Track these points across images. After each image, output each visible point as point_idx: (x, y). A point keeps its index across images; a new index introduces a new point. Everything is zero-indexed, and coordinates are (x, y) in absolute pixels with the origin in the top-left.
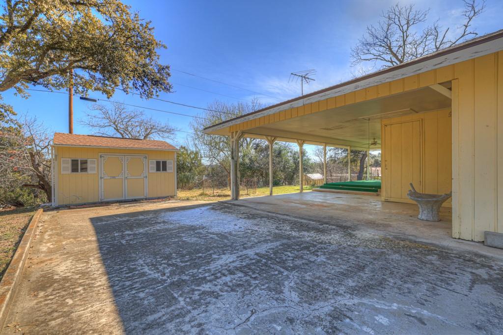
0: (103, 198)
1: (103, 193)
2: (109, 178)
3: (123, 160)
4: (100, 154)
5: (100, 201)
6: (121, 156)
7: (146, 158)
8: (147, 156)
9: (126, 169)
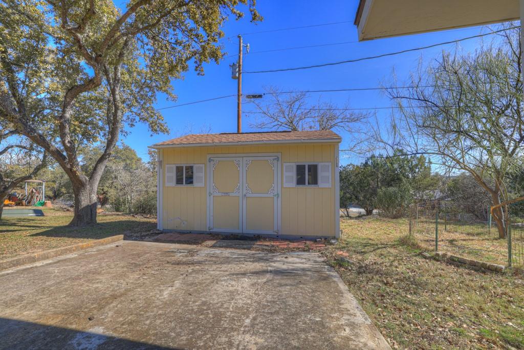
0: (211, 227)
1: (212, 218)
2: (220, 194)
3: (241, 165)
4: (208, 157)
5: (208, 230)
6: (238, 159)
7: (278, 159)
8: (280, 157)
9: (245, 181)
